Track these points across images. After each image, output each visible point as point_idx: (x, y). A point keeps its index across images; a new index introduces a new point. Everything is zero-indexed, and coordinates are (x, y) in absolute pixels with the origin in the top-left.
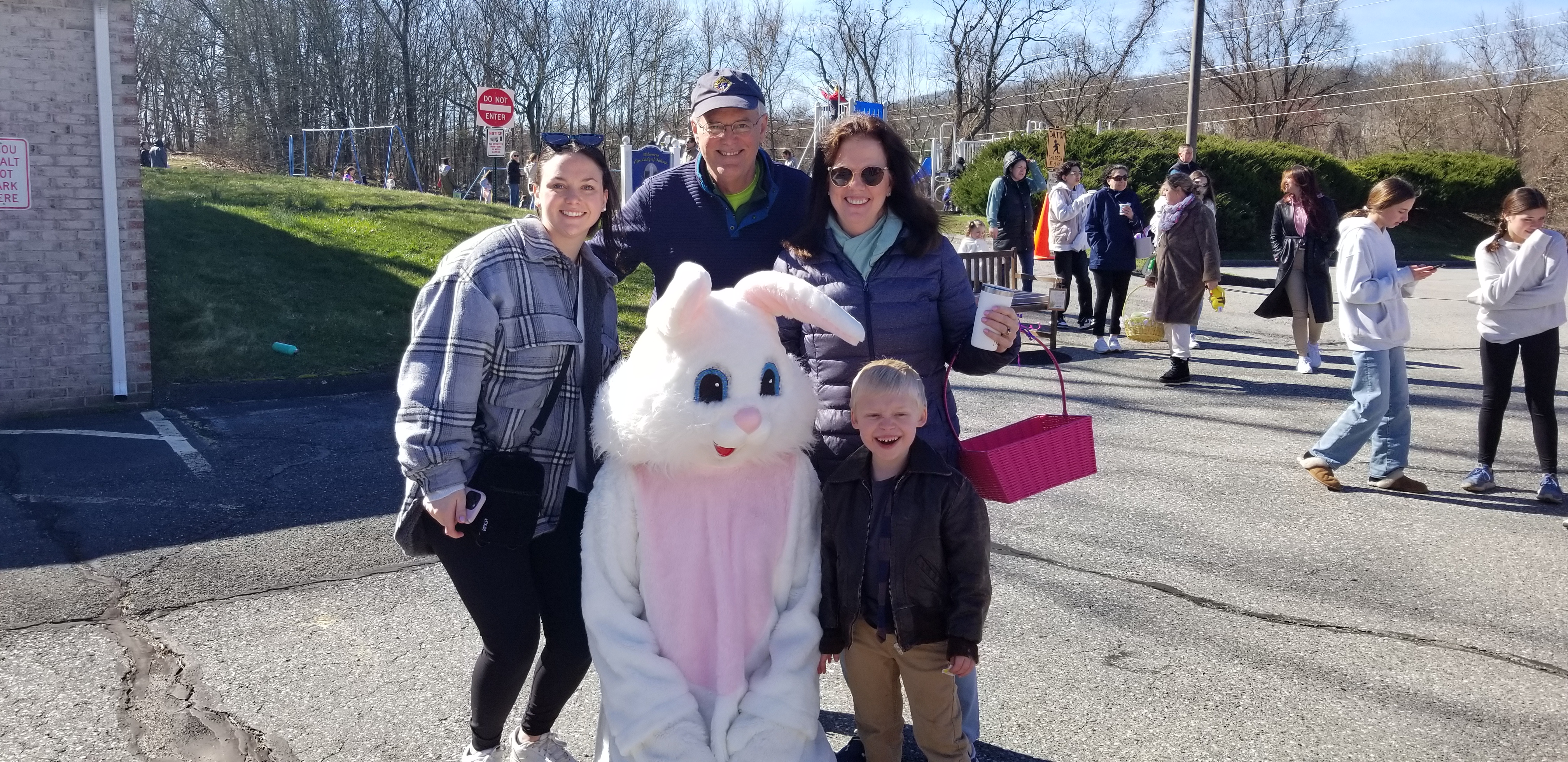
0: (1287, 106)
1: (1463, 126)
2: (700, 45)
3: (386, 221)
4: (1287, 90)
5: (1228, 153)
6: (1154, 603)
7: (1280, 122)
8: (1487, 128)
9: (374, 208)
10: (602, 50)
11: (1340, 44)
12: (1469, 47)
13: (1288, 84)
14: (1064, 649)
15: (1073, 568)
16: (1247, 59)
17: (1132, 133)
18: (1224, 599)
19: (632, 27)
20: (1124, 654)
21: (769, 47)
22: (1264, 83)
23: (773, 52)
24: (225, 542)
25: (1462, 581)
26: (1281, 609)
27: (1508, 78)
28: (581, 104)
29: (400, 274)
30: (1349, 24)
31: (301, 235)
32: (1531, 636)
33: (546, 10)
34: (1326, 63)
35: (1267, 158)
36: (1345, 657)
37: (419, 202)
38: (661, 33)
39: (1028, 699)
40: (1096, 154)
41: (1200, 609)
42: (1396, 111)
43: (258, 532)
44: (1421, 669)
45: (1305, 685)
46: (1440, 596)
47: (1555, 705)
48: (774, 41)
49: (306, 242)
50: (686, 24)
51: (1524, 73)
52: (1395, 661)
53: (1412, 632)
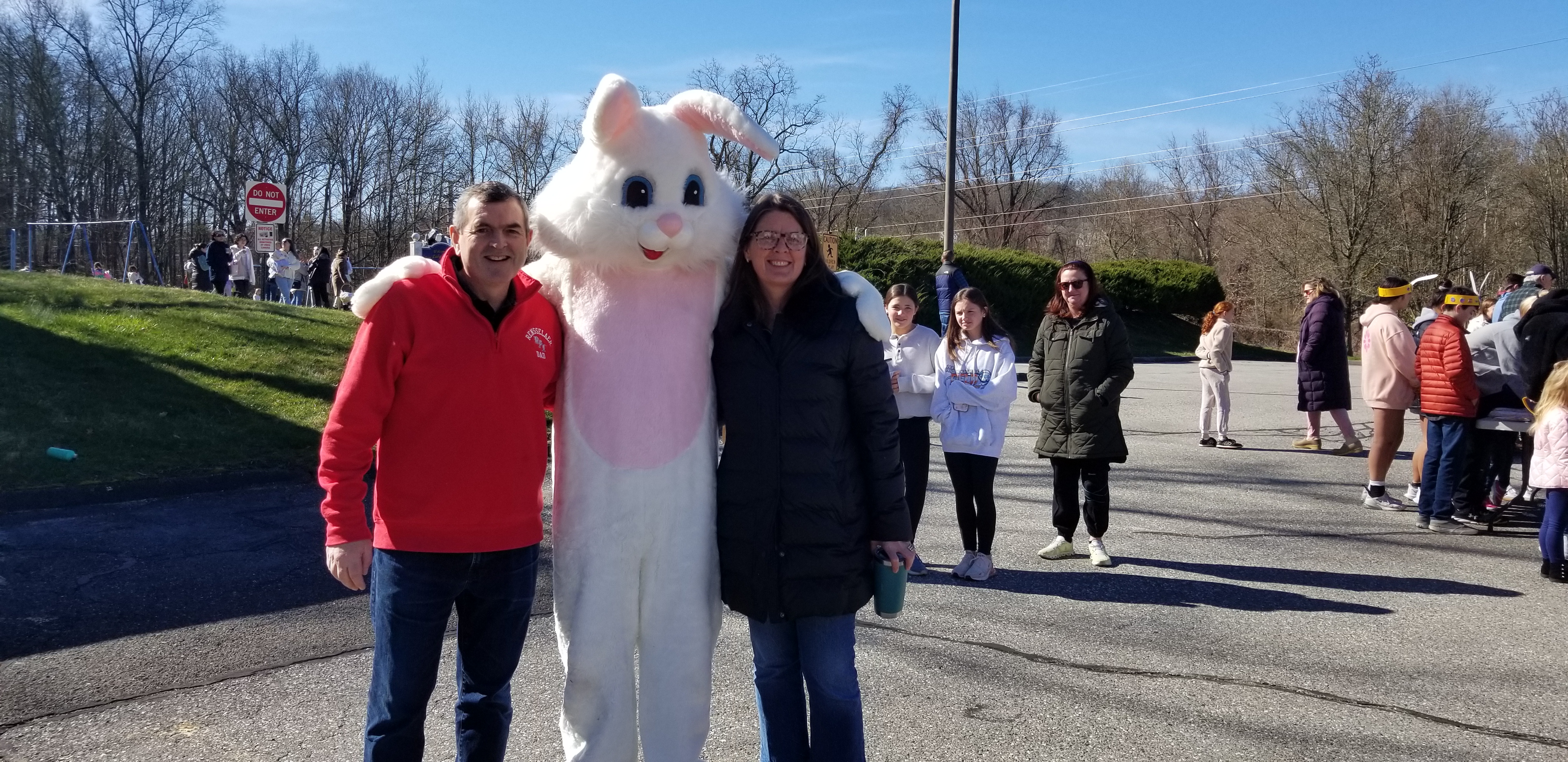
0: (1013, 218)
1: (1162, 237)
2: (461, 145)
3: (156, 318)
4: (1012, 204)
5: (973, 259)
6: (994, 661)
7: (1008, 232)
8: (1183, 240)
9: (142, 306)
10: (357, 146)
11: (1056, 163)
12: (1165, 168)
13: (1013, 198)
14: (928, 706)
15: (916, 635)
16: (977, 174)
17: (889, 240)
18: (1051, 654)
19: (390, 125)
20: (980, 707)
21: (533, 149)
22: (993, 197)
23: (537, 154)
24: (48, 656)
25: (1243, 629)
26: (1101, 660)
27: (1198, 195)
28: (333, 200)
29: (181, 373)
30: (1063, 144)
31: (64, 333)
32: (1307, 668)
33: (297, 105)
34: (1044, 179)
35: (1006, 265)
36: (1164, 697)
37: (188, 299)
38: (421, 131)
39: (908, 752)
40: (858, 259)
41: (1034, 664)
42: (1106, 223)
43: (83, 644)
44: (1228, 704)
45: (1138, 723)
46: (1229, 642)
47: (1339, 726)
48: (539, 145)
49: (71, 341)
50: (448, 122)
51: (1212, 191)
52: (1205, 698)
53: (1213, 674)
